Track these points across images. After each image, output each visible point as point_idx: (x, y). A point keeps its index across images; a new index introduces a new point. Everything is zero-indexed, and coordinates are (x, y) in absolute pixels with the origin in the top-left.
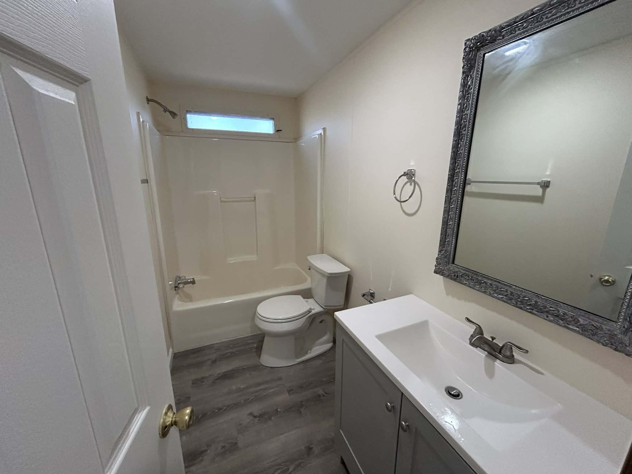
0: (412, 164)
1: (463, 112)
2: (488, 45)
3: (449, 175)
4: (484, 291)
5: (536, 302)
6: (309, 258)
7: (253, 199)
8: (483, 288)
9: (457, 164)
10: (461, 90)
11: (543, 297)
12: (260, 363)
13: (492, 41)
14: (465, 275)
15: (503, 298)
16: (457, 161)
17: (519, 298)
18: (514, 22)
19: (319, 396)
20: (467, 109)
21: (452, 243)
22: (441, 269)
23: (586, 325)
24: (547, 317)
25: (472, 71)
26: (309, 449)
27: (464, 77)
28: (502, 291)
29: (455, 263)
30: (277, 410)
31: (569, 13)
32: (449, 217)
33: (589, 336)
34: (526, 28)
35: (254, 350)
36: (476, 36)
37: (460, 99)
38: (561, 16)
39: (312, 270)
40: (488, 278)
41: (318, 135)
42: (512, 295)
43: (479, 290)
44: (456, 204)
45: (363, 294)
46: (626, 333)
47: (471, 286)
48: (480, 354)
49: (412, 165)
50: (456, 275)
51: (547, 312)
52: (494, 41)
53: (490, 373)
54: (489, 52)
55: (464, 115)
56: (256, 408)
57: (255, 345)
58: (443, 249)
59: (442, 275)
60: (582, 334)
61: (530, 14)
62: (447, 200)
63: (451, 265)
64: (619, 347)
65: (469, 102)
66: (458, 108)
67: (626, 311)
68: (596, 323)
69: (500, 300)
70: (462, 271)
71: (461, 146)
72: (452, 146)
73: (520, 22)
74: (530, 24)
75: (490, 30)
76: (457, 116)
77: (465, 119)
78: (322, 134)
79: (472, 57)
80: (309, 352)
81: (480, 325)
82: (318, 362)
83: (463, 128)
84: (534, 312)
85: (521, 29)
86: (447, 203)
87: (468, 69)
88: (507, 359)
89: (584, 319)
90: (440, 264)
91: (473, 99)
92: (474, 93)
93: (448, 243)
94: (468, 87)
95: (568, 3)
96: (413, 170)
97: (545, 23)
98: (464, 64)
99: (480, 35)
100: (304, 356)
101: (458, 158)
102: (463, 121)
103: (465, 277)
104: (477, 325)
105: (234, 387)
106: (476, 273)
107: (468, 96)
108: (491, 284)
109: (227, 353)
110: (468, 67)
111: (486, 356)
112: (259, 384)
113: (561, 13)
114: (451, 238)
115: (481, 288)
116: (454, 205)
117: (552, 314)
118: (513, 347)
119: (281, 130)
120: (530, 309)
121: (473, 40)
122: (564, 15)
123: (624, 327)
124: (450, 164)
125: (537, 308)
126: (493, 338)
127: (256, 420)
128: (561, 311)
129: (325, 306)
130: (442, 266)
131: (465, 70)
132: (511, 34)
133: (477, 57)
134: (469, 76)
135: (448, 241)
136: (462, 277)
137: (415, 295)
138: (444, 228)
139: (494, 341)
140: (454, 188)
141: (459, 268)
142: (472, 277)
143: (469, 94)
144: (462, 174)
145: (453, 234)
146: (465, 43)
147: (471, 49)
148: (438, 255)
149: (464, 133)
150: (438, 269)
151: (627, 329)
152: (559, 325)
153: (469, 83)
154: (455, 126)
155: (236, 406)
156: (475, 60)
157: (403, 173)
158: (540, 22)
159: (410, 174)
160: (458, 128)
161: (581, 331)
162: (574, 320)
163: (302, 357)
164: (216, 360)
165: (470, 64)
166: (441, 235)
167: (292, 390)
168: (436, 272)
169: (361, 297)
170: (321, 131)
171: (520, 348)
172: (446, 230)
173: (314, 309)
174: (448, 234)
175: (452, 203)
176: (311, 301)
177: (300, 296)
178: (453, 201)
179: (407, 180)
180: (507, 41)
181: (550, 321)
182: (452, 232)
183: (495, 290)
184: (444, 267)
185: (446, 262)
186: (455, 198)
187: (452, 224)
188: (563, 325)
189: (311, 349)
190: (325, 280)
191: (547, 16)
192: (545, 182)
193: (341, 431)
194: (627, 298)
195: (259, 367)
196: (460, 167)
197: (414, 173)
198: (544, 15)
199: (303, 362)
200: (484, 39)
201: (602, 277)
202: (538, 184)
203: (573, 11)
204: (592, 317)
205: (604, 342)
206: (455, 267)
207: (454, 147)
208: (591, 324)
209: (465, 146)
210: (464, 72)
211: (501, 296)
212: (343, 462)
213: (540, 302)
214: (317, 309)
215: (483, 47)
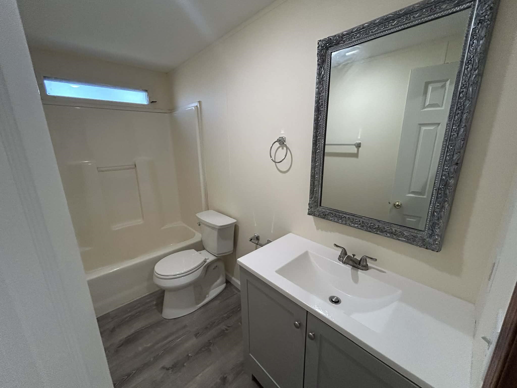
0: (282, 132)
1: (320, 94)
2: (334, 46)
3: (313, 140)
4: (345, 224)
5: (378, 226)
6: (197, 215)
7: (134, 166)
8: (344, 221)
9: (318, 133)
10: (318, 78)
11: (382, 222)
12: (163, 318)
13: (336, 44)
14: (330, 213)
15: (358, 226)
16: (318, 130)
17: (368, 225)
18: (351, 32)
19: (224, 331)
20: (323, 91)
21: (319, 191)
22: (313, 211)
23: (408, 236)
24: (387, 234)
25: (324, 64)
26: (224, 380)
27: (319, 68)
28: (357, 221)
29: (322, 205)
30: (188, 355)
31: (385, 31)
32: (316, 172)
33: (411, 243)
34: (359, 37)
35: (155, 307)
36: (325, 38)
37: (317, 84)
38: (381, 32)
39: (201, 225)
40: (346, 213)
41: (194, 107)
42: (363, 224)
43: (342, 223)
44: (320, 162)
45: (251, 239)
46: (430, 237)
47: (335, 220)
48: (348, 268)
49: (282, 134)
50: (324, 214)
51: (386, 231)
52: (338, 44)
53: (356, 279)
54: (334, 52)
55: (321, 96)
56: (167, 361)
57: (155, 303)
58: (313, 196)
59: (314, 215)
60: (407, 242)
61: (361, 28)
62: (313, 159)
63: (319, 208)
64: (428, 247)
65: (323, 87)
66: (316, 91)
67: (429, 224)
68: (414, 234)
69: (356, 228)
70: (328, 211)
71: (320, 119)
72: (314, 119)
73: (354, 32)
74: (362, 35)
75: (335, 36)
76: (316, 97)
77: (322, 99)
78: (198, 106)
79: (324, 54)
80: (207, 296)
81: (344, 248)
82: (217, 302)
83: (321, 106)
84: (378, 232)
85: (356, 38)
86: (313, 162)
87: (321, 62)
88: (364, 268)
89: (407, 233)
90: (312, 208)
91: (326, 85)
92: (326, 81)
93: (316, 192)
94: (322, 75)
95: (384, 24)
96: (284, 137)
97: (371, 36)
98: (318, 58)
99: (329, 38)
100: (203, 300)
101: (319, 128)
102: (320, 101)
103: (330, 215)
104: (342, 248)
105: (140, 349)
106: (337, 211)
107: (323, 83)
108: (349, 218)
109: (126, 318)
110: (321, 61)
111: (352, 269)
112: (166, 337)
113: (381, 31)
114: (318, 188)
115: (343, 221)
116: (318, 163)
117: (389, 233)
118: (367, 259)
119: (156, 102)
120: (376, 231)
121: (324, 41)
122: (383, 32)
123: (429, 234)
124: (313, 133)
125: (379, 230)
126: (354, 255)
127: (170, 371)
128: (393, 230)
129: (218, 254)
130: (313, 209)
131: (319, 63)
132: (349, 40)
133: (327, 54)
134: (323, 68)
135: (316, 190)
136: (328, 215)
137: (293, 233)
138: (312, 181)
139: (354, 257)
140: (317, 151)
141: (325, 209)
142: (335, 214)
143: (323, 81)
144: (322, 140)
145: (319, 185)
146: (318, 43)
147: (322, 47)
148: (310, 201)
149: (322, 109)
150: (311, 211)
151: (431, 234)
152: (394, 239)
153: (323, 73)
154: (315, 104)
155: (147, 365)
156: (326, 56)
157: (277, 140)
158: (368, 34)
159: (282, 141)
160: (317, 105)
161: (406, 240)
162: (402, 234)
163: (202, 302)
164: (114, 328)
165: (322, 59)
166: (311, 186)
167: (198, 333)
168: (309, 214)
169: (249, 241)
170: (197, 104)
171: (372, 259)
172: (314, 182)
173: (208, 259)
174: (315, 185)
175: (317, 162)
176: (204, 252)
177: (194, 250)
178: (317, 160)
179: (279, 145)
180: (347, 45)
181: (388, 237)
182: (318, 183)
183: (352, 222)
184: (314, 209)
185: (316, 205)
186: (319, 158)
187: (318, 177)
188: (396, 238)
189: (208, 294)
190: (215, 233)
191: (372, 31)
192: (358, 144)
193: (250, 354)
194: (429, 216)
195: (163, 322)
196: (321, 134)
197: (284, 140)
198: (370, 30)
199: (203, 306)
200: (331, 42)
201: (395, 203)
202: (355, 145)
203: (388, 30)
204: (411, 230)
205: (420, 245)
206: (322, 208)
207: (316, 120)
208: (411, 235)
209: (323, 119)
210: (318, 65)
211: (356, 225)
212: (254, 379)
213: (381, 225)
214: (211, 258)
215: (330, 47)
